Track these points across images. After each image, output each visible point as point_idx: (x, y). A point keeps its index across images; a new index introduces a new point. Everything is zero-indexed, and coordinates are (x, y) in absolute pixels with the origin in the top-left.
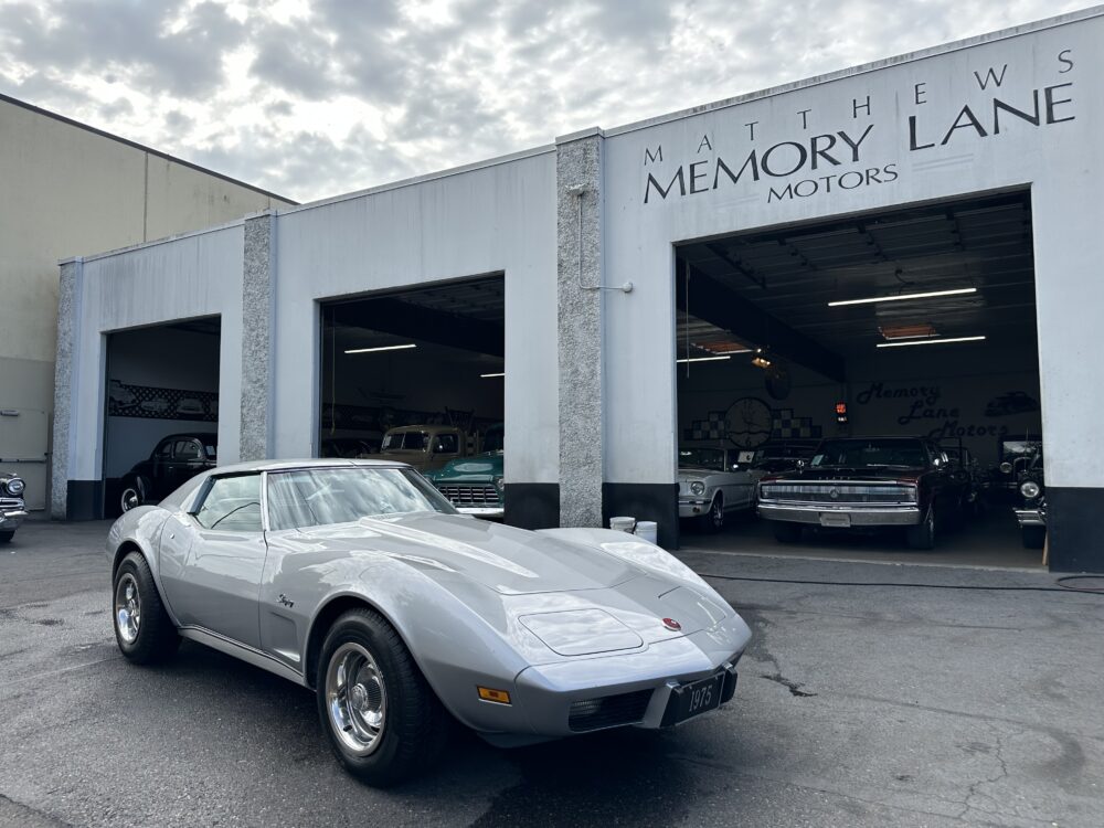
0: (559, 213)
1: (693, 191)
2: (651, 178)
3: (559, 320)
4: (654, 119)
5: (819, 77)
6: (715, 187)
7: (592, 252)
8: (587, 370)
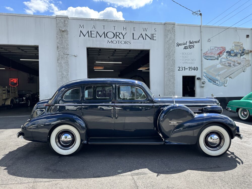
0: (57, 34)
1: (91, 37)
2: (81, 31)
3: (58, 61)
4: (82, 18)
5: (117, 20)
6: (96, 37)
7: (67, 46)
8: (66, 74)
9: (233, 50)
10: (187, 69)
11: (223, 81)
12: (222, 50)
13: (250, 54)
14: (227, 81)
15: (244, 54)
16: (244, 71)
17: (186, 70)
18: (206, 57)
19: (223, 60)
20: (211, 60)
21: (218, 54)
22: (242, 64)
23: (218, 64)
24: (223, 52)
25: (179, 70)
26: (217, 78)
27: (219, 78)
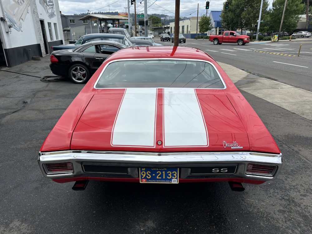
14: (21, 24)
16: (28, 13)
27: (16, 20)
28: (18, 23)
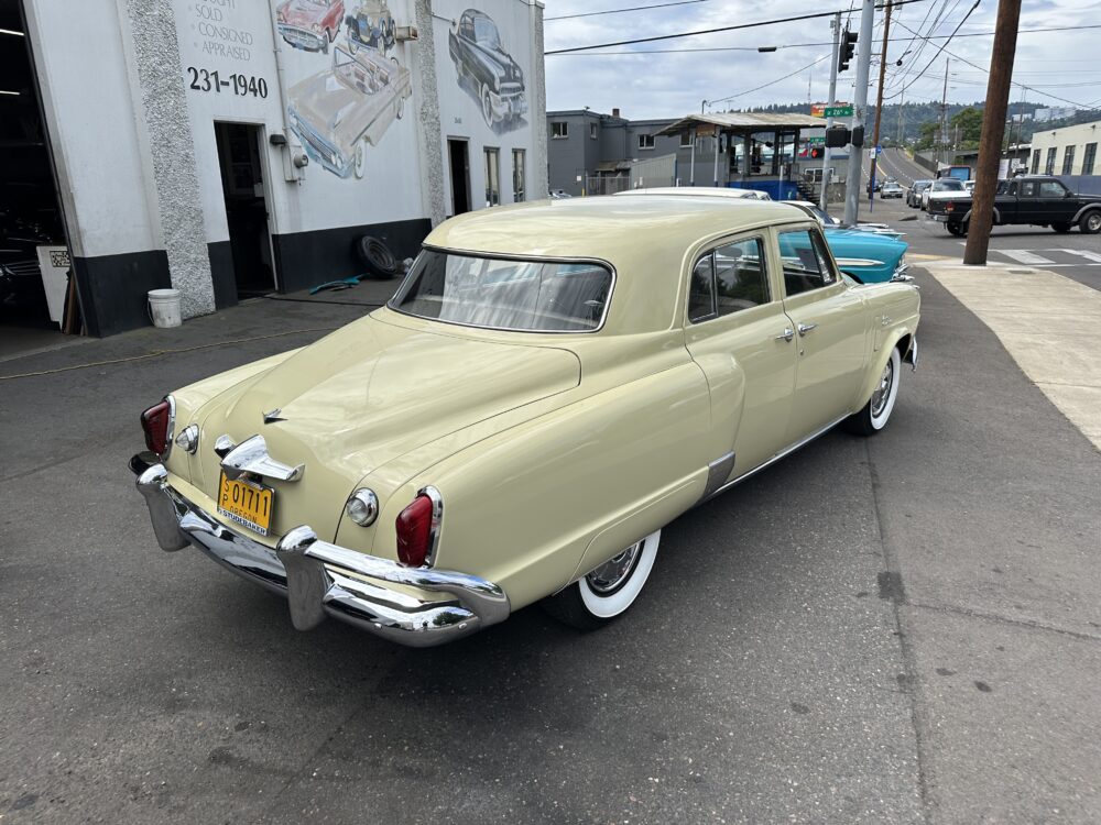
9: (364, 18)
10: (227, 84)
11: (351, 154)
12: (332, 8)
13: (407, 43)
14: (360, 155)
15: (393, 42)
16: (399, 117)
17: (221, 87)
18: (287, 33)
19: (343, 58)
20: (306, 49)
21: (324, 24)
22: (392, 83)
23: (329, 76)
24: (337, 19)
25: (193, 87)
26: (332, 139)
27: (338, 141)
28: (347, 152)
